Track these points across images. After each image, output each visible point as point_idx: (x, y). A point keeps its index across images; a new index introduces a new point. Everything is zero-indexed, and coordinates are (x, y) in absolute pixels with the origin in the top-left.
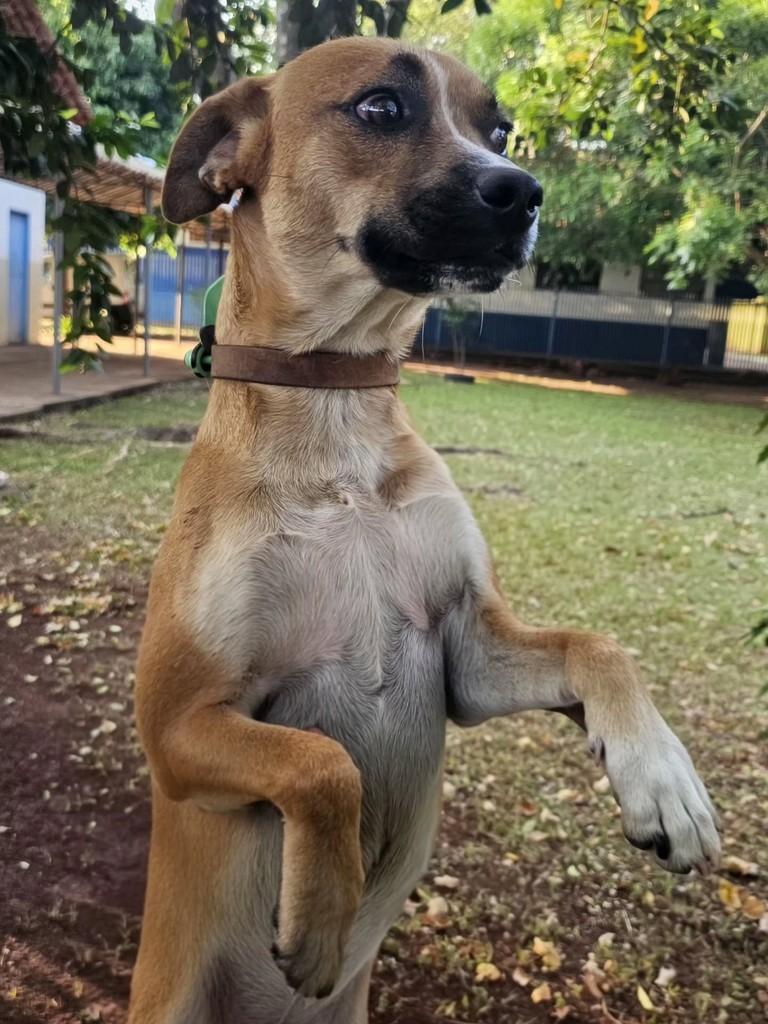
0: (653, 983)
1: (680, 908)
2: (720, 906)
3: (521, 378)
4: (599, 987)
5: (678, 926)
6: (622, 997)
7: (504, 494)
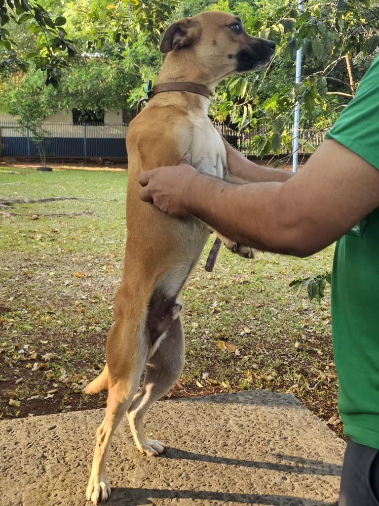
0: (201, 378)
1: (205, 353)
2: (219, 350)
3: (74, 168)
4: (181, 384)
5: (205, 359)
6: (190, 386)
7: (84, 215)
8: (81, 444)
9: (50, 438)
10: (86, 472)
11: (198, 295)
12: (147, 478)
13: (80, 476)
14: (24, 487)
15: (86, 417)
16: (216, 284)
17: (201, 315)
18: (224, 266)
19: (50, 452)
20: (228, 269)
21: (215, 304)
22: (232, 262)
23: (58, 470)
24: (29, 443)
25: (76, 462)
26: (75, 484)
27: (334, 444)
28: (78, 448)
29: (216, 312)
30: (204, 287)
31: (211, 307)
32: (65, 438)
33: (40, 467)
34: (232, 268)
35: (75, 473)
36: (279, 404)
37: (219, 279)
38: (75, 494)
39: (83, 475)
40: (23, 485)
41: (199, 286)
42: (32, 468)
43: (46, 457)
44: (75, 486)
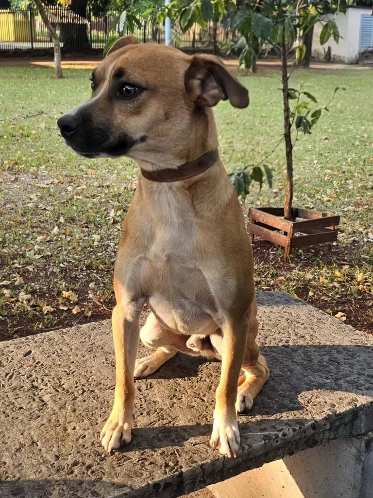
8: (73, 367)
9: (32, 365)
10: (98, 398)
11: (90, 205)
12: (174, 396)
13: (93, 403)
14: (29, 424)
15: (63, 337)
16: (106, 192)
17: (99, 226)
18: (108, 172)
19: (40, 381)
20: (114, 176)
21: (112, 214)
22: (117, 167)
23: (60, 399)
24: (7, 374)
25: (78, 388)
26: (91, 413)
27: (356, 337)
28: (72, 373)
29: (115, 222)
30: (94, 196)
31: (108, 218)
32: (50, 363)
33: (37, 400)
34: (118, 174)
35: (85, 401)
36: (277, 303)
37: (108, 187)
38: (97, 424)
39: (95, 402)
40: (26, 422)
41: (87, 195)
42: (27, 401)
43: (37, 387)
44: (93, 414)
